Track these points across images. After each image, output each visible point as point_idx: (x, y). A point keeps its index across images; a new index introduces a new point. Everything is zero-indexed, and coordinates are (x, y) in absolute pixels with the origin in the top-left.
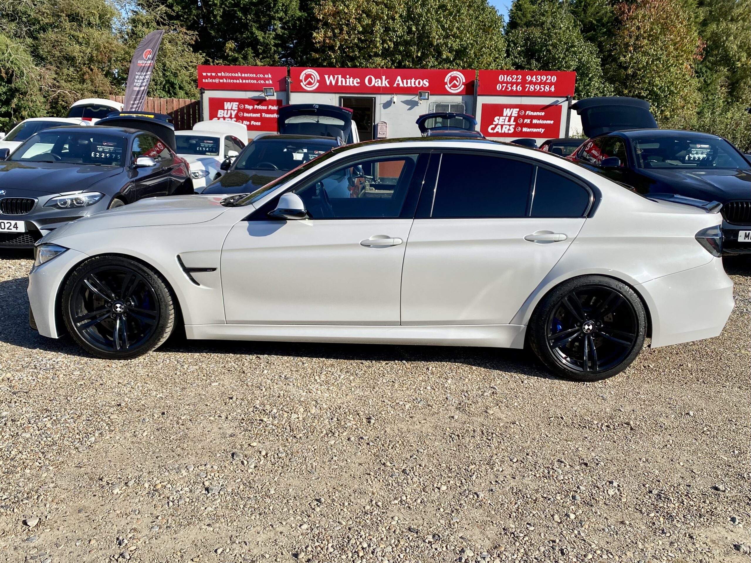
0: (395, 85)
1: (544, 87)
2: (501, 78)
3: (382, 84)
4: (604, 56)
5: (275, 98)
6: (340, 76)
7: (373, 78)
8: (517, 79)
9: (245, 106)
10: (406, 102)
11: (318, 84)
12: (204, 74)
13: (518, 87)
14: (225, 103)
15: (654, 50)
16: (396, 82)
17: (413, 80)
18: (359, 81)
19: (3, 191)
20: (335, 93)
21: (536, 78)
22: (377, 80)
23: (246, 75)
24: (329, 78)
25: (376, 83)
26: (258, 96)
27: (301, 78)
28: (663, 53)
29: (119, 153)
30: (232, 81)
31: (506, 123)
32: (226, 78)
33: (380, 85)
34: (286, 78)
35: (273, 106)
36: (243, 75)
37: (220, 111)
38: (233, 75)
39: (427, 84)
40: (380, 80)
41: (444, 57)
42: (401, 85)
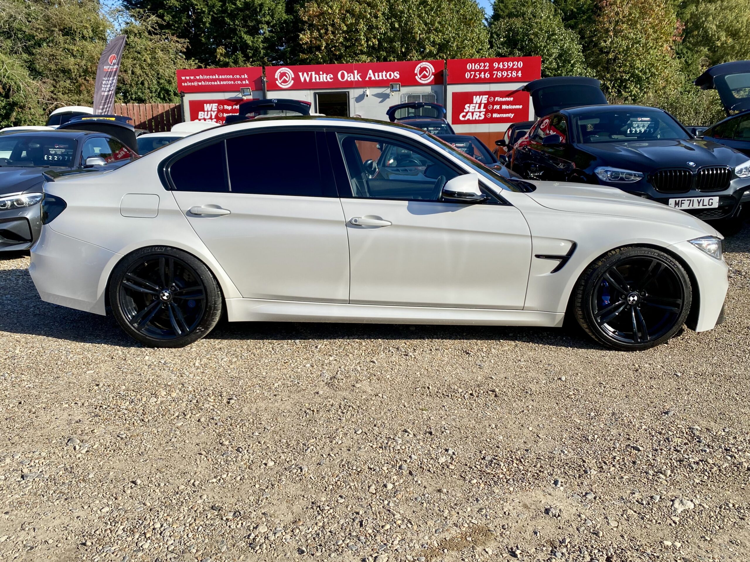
0: (367, 79)
1: (512, 73)
2: (469, 66)
3: (354, 78)
4: (585, 42)
5: (251, 97)
6: (313, 73)
7: (345, 73)
8: (485, 66)
9: (224, 107)
10: (377, 95)
11: (293, 81)
12: (183, 78)
13: (486, 74)
14: (205, 105)
15: (634, 34)
16: (368, 76)
17: (384, 73)
18: (332, 76)
20: (310, 89)
21: (503, 64)
22: (349, 75)
23: (223, 77)
24: (303, 75)
25: (349, 77)
26: (236, 97)
27: (276, 77)
28: (642, 37)
30: (210, 83)
31: (477, 110)
32: (204, 80)
34: (261, 77)
36: (220, 77)
37: (200, 113)
38: (211, 77)
39: (398, 76)
40: (352, 75)
42: (373, 78)
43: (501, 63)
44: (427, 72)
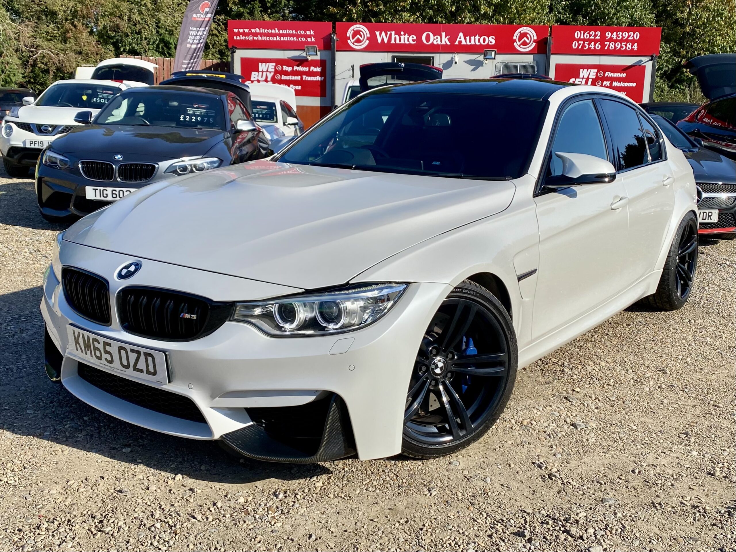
0: (457, 43)
1: (626, 45)
2: (577, 35)
3: (441, 41)
4: (658, 11)
5: (318, 58)
6: (393, 33)
7: (431, 35)
8: (595, 36)
9: (282, 68)
10: (470, 62)
11: (368, 42)
12: (236, 30)
13: (597, 45)
14: (260, 64)
15: (715, 4)
16: (458, 40)
17: (477, 37)
18: (415, 38)
19: (120, 156)
20: (388, 52)
21: (617, 35)
22: (435, 37)
23: (285, 32)
24: (380, 34)
25: (435, 40)
26: (299, 56)
27: (348, 35)
28: (725, 9)
29: (211, 117)
30: (268, 38)
32: (261, 35)
33: (439, 43)
34: (331, 34)
35: (315, 67)
36: (281, 32)
37: (253, 73)
38: (270, 31)
39: (494, 42)
40: (439, 37)
41: (482, 11)
42: (464, 43)
43: (615, 33)
44: (528, 38)
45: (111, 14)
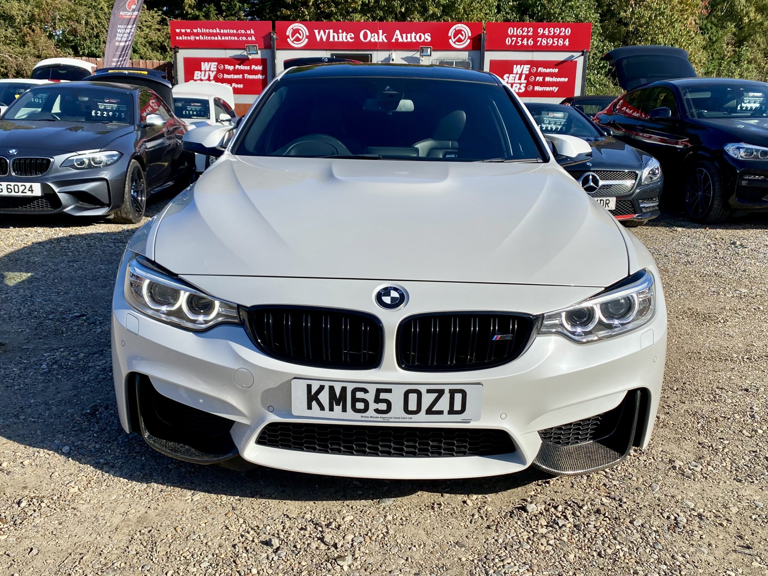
0: (393, 40)
1: (558, 41)
2: (510, 31)
3: (378, 39)
4: (602, 11)
5: (259, 56)
6: (331, 31)
7: (369, 33)
8: (528, 32)
9: (224, 67)
10: (405, 59)
11: (307, 40)
12: (178, 31)
13: (530, 41)
14: (202, 63)
16: (395, 37)
17: (413, 34)
18: (353, 36)
20: (326, 50)
21: (549, 31)
22: (373, 35)
23: (226, 31)
24: (319, 33)
25: (372, 38)
26: (240, 55)
27: (287, 34)
29: (123, 112)
30: (209, 38)
31: (517, 81)
32: (203, 34)
33: (376, 40)
34: (270, 33)
35: (256, 65)
36: (222, 31)
37: (196, 72)
38: (211, 31)
39: (429, 39)
40: (376, 35)
42: (400, 40)
43: (547, 29)
44: (462, 35)
45: (69, 18)
